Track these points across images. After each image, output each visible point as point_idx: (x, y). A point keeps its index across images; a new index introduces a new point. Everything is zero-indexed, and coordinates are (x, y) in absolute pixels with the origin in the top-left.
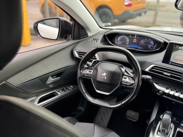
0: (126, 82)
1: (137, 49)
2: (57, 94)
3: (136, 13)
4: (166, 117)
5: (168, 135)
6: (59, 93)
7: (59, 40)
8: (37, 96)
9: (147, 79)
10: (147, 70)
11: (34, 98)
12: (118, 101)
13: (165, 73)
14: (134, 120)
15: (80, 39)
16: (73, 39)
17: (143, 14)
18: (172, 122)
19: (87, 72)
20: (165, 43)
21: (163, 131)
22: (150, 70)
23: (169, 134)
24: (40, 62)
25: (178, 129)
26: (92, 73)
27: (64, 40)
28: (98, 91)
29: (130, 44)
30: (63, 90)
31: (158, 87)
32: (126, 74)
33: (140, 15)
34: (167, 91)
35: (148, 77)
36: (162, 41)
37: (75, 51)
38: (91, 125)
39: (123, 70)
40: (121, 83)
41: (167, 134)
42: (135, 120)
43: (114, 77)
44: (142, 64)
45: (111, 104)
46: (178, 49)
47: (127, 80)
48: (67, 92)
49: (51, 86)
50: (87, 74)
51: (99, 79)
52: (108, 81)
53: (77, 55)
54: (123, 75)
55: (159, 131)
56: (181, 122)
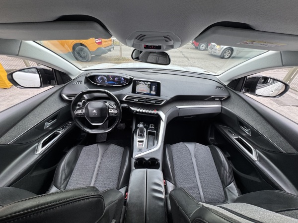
0: (112, 113)
1: (114, 84)
2: (59, 133)
3: (106, 49)
4: (141, 126)
5: (144, 136)
6: (60, 132)
7: (43, 87)
8: (39, 142)
9: (125, 107)
10: (124, 99)
11: (37, 144)
12: (109, 127)
13: (135, 100)
15: (64, 83)
16: (58, 84)
17: (112, 50)
18: (145, 127)
19: (80, 112)
20: (131, 79)
21: (141, 135)
22: (126, 99)
24: (30, 114)
25: (148, 131)
26: (84, 112)
27: (49, 86)
28: (93, 124)
29: (108, 81)
30: (63, 128)
31: (132, 109)
32: (110, 107)
33: (110, 51)
34: (138, 110)
35: (126, 105)
36: (129, 78)
37: (63, 95)
38: (95, 146)
39: (107, 104)
40: (109, 115)
42: (124, 128)
43: (103, 111)
44: (119, 96)
45: (105, 130)
46: (139, 84)
47: (112, 111)
48: (68, 128)
49: (51, 128)
50: (81, 114)
51: (91, 116)
52: (99, 116)
53: (66, 98)
54: (109, 108)
55: (139, 135)
56: (149, 126)
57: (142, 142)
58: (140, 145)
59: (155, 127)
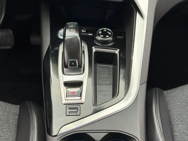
5: (82, 68)
14: (6, 45)
23: (83, 66)
25: (94, 50)
41: (80, 66)
42: (9, 45)
55: (65, 66)
56: (95, 34)
57: (79, 84)
58: (73, 95)
59: (114, 36)
